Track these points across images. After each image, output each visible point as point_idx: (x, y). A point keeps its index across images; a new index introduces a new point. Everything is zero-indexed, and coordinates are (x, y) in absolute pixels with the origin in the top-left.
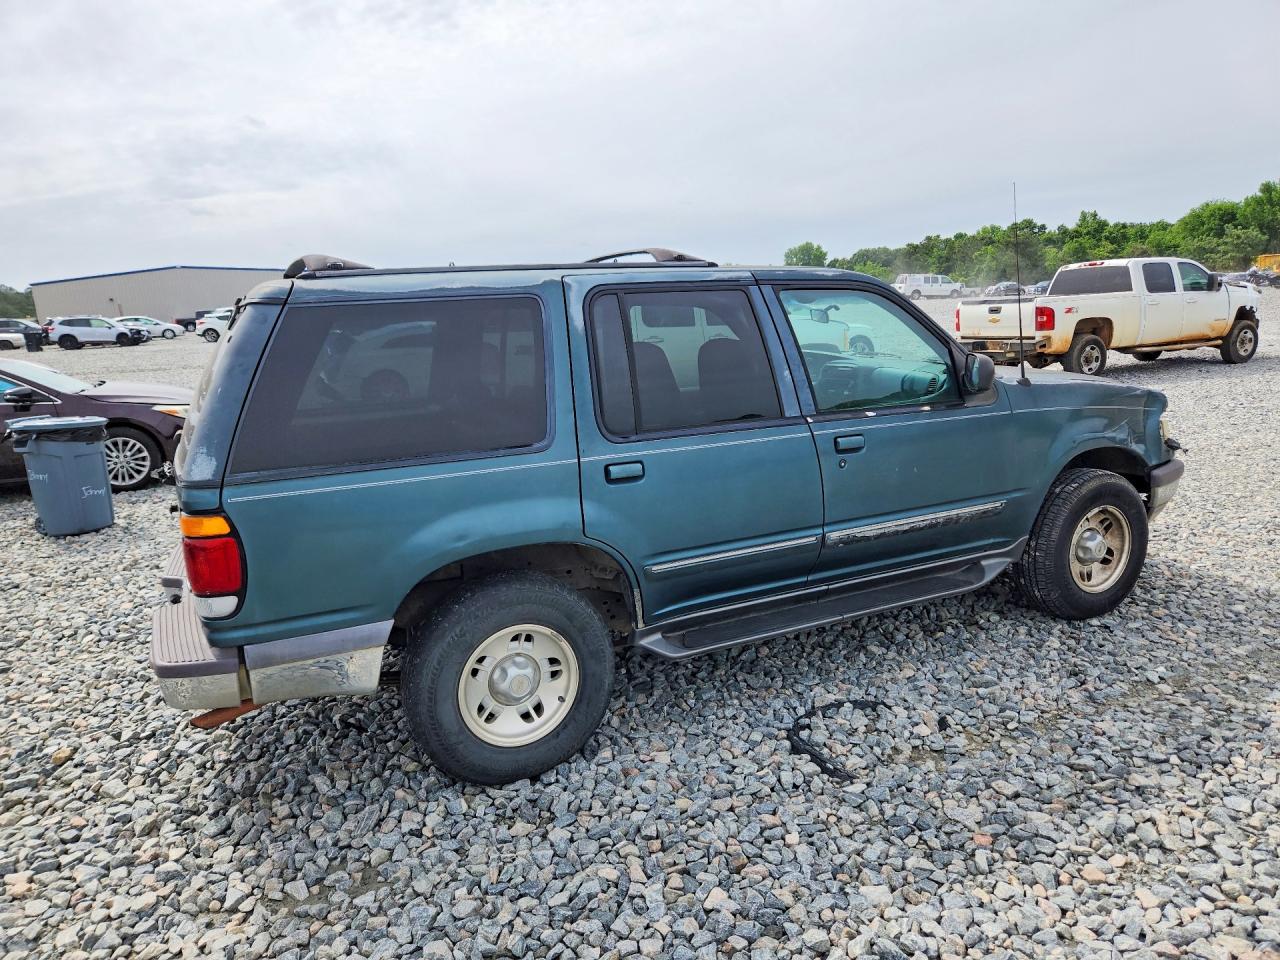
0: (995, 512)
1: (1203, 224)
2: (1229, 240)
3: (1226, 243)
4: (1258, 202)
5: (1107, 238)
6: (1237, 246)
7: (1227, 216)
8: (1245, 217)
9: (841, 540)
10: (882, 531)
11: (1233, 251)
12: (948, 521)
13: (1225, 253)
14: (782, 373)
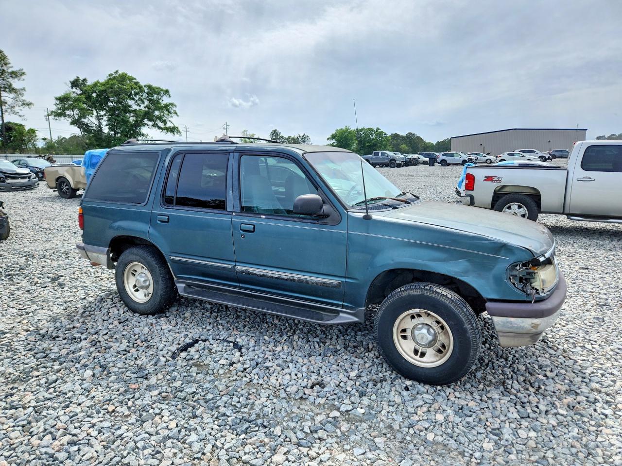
0: (332, 286)
9: (242, 272)
10: (263, 273)
12: (300, 281)
14: (229, 192)
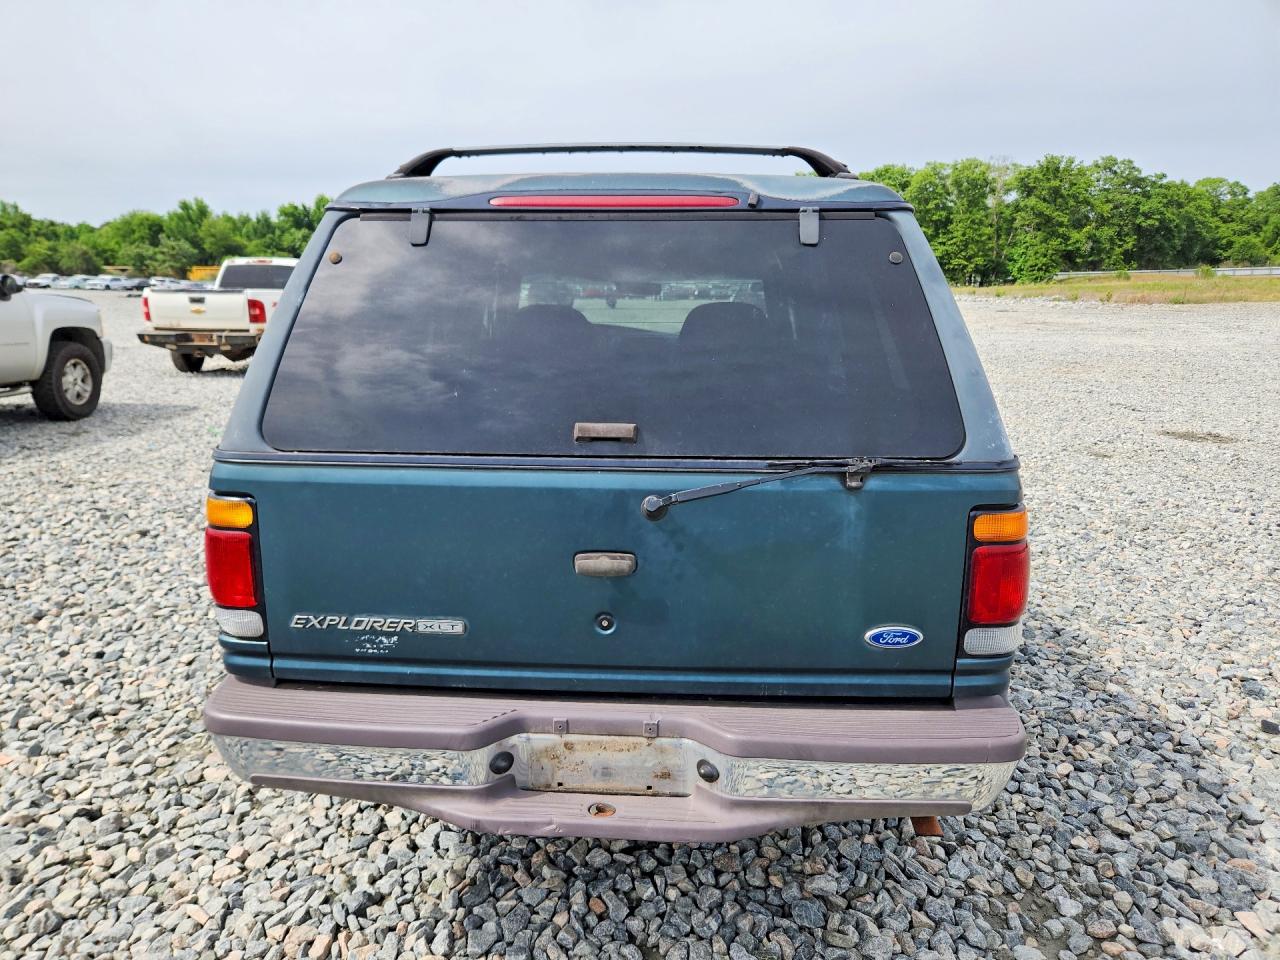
1: (133, 232)
2: (165, 250)
3: (163, 253)
4: (180, 218)
5: (37, 234)
6: (173, 256)
7: (155, 230)
8: (171, 230)
11: (169, 261)
13: (164, 262)
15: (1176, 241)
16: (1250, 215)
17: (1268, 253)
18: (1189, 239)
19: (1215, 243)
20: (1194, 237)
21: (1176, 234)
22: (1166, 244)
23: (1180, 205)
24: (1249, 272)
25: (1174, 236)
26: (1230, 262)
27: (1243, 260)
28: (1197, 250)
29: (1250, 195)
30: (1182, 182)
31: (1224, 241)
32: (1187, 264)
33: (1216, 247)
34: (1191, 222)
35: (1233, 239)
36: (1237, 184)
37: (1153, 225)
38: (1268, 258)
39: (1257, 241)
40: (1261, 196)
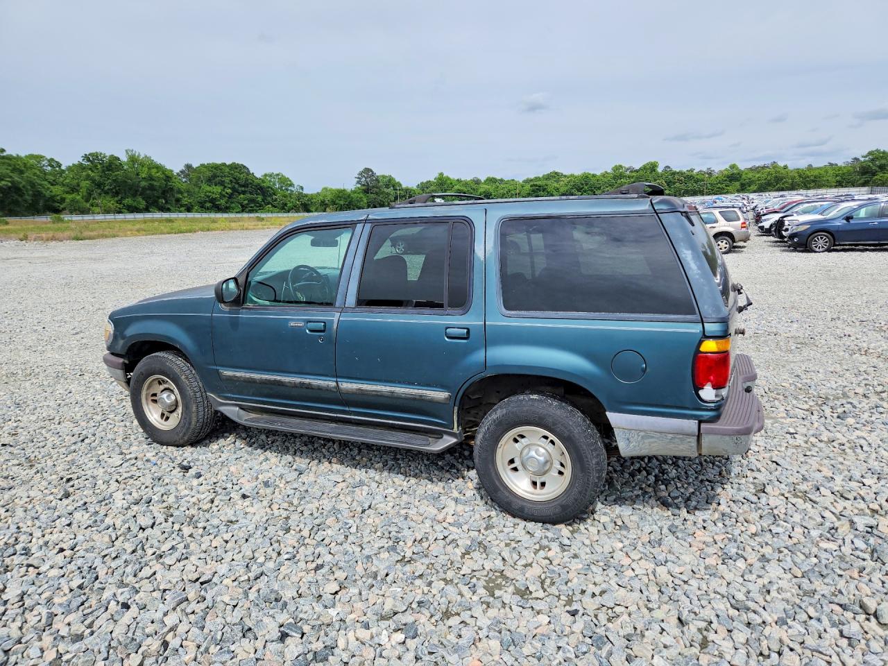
15: (27, 197)
16: (67, 181)
17: (88, 205)
18: (34, 195)
19: (52, 198)
20: (38, 195)
21: (25, 192)
22: (20, 199)
23: (21, 172)
24: (80, 218)
25: (23, 193)
26: (67, 211)
27: (75, 210)
28: (41, 203)
29: (63, 168)
30: (18, 155)
31: (58, 198)
32: (38, 213)
33: (54, 201)
34: (33, 185)
35: (64, 196)
36: (52, 160)
37: (6, 185)
38: (89, 209)
39: (78, 197)
40: (69, 168)
